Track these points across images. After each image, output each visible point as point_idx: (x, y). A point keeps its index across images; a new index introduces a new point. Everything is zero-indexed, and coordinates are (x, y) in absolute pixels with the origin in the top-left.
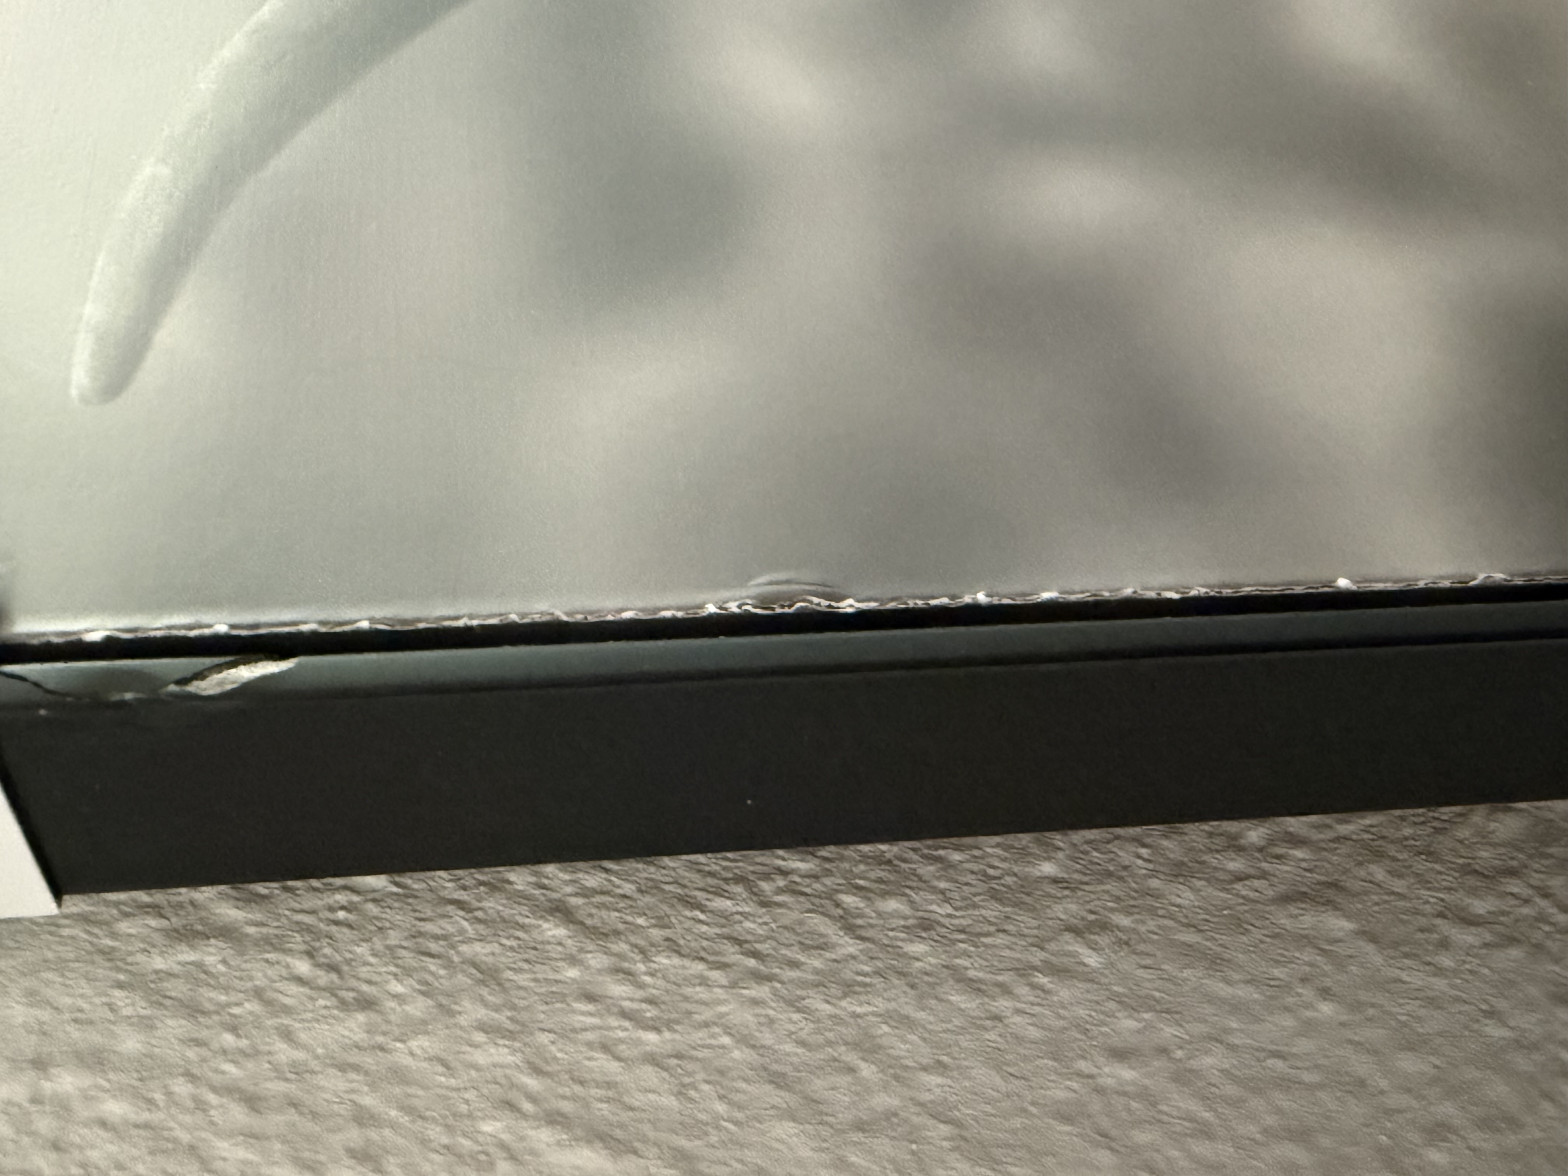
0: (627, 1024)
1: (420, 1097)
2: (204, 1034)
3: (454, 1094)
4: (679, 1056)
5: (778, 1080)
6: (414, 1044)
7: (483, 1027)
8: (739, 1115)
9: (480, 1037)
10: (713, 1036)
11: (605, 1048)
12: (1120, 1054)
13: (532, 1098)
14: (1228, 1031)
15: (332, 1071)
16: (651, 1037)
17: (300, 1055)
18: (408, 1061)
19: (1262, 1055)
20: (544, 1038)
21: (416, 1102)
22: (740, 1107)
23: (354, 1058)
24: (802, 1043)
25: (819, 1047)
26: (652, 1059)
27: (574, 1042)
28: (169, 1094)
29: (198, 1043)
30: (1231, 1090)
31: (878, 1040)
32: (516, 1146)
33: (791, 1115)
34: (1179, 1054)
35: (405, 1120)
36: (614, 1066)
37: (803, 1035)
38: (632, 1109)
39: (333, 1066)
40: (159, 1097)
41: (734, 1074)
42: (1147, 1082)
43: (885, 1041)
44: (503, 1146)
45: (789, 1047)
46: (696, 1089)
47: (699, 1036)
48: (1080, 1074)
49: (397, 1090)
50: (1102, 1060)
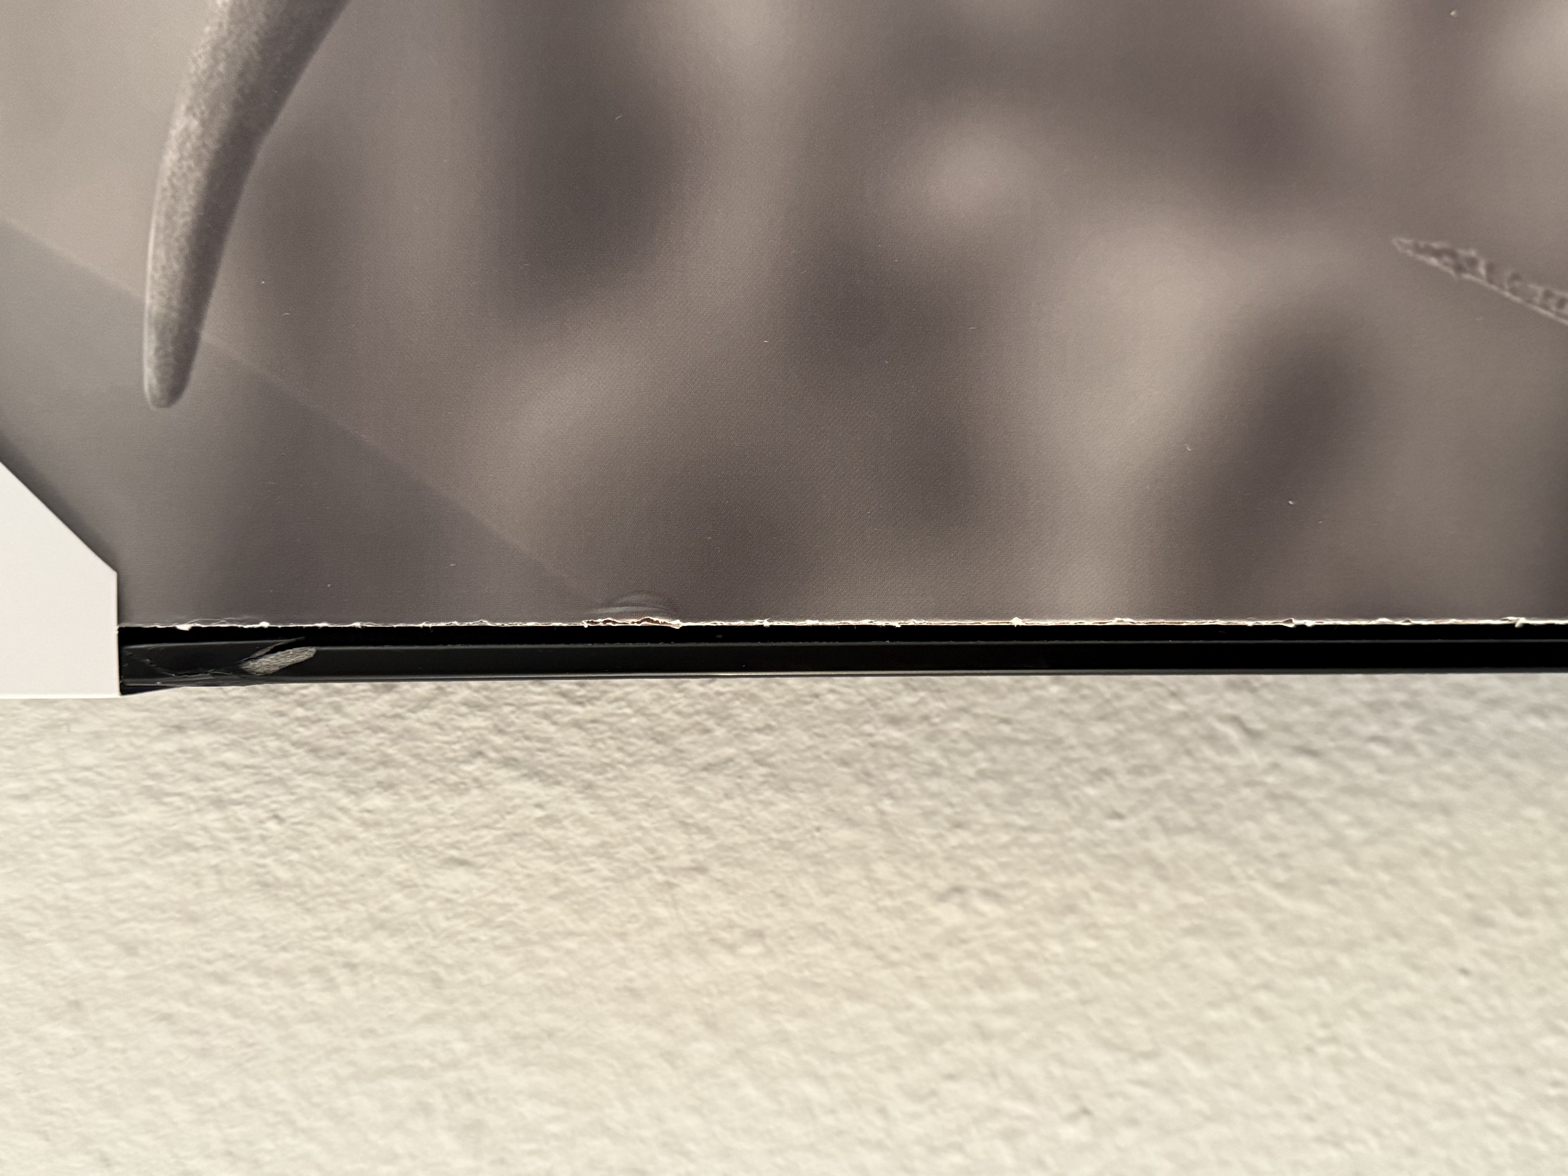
0: (563, 700)
1: (424, 748)
2: (284, 708)
3: (446, 746)
4: (594, 721)
5: (659, 739)
6: (421, 714)
7: (466, 703)
8: (629, 760)
9: (464, 709)
10: (620, 708)
11: (546, 716)
12: (894, 721)
13: (496, 749)
14: (975, 704)
15: (368, 732)
16: (578, 709)
17: (345, 721)
18: (418, 725)
19: (994, 721)
20: (507, 709)
21: (421, 751)
22: (631, 755)
23: (381, 723)
24: (679, 713)
25: (690, 715)
26: (577, 724)
27: (526, 712)
28: (264, 747)
29: (281, 714)
30: (964, 745)
31: (730, 711)
32: (484, 779)
33: (661, 760)
34: (937, 720)
35: (413, 762)
36: (552, 729)
37: (680, 707)
38: (560, 755)
39: (369, 728)
40: (257, 748)
41: (629, 733)
42: (909, 740)
43: (735, 712)
44: (476, 780)
45: (669, 715)
46: (604, 743)
47: (610, 708)
48: (863, 734)
49: (409, 744)
50: (880, 725)
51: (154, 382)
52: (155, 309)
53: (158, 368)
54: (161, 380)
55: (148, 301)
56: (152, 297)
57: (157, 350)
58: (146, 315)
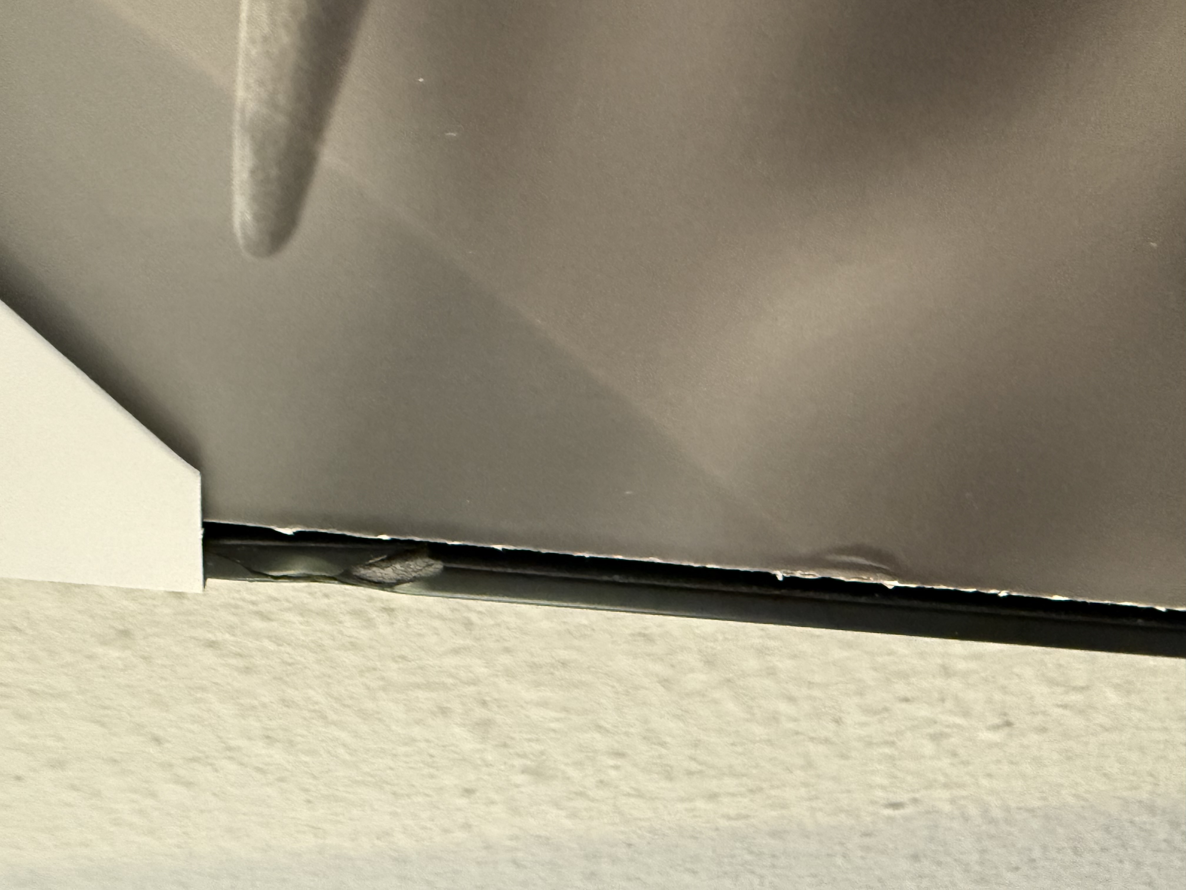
51: (248, 217)
52: (252, 106)
53: (254, 198)
54: (257, 218)
55: (240, 93)
56: (248, 87)
57: (253, 172)
58: (237, 117)
